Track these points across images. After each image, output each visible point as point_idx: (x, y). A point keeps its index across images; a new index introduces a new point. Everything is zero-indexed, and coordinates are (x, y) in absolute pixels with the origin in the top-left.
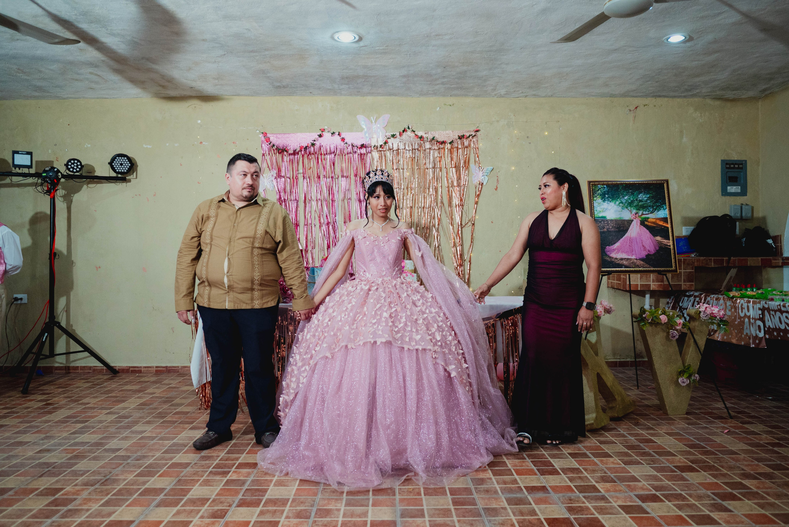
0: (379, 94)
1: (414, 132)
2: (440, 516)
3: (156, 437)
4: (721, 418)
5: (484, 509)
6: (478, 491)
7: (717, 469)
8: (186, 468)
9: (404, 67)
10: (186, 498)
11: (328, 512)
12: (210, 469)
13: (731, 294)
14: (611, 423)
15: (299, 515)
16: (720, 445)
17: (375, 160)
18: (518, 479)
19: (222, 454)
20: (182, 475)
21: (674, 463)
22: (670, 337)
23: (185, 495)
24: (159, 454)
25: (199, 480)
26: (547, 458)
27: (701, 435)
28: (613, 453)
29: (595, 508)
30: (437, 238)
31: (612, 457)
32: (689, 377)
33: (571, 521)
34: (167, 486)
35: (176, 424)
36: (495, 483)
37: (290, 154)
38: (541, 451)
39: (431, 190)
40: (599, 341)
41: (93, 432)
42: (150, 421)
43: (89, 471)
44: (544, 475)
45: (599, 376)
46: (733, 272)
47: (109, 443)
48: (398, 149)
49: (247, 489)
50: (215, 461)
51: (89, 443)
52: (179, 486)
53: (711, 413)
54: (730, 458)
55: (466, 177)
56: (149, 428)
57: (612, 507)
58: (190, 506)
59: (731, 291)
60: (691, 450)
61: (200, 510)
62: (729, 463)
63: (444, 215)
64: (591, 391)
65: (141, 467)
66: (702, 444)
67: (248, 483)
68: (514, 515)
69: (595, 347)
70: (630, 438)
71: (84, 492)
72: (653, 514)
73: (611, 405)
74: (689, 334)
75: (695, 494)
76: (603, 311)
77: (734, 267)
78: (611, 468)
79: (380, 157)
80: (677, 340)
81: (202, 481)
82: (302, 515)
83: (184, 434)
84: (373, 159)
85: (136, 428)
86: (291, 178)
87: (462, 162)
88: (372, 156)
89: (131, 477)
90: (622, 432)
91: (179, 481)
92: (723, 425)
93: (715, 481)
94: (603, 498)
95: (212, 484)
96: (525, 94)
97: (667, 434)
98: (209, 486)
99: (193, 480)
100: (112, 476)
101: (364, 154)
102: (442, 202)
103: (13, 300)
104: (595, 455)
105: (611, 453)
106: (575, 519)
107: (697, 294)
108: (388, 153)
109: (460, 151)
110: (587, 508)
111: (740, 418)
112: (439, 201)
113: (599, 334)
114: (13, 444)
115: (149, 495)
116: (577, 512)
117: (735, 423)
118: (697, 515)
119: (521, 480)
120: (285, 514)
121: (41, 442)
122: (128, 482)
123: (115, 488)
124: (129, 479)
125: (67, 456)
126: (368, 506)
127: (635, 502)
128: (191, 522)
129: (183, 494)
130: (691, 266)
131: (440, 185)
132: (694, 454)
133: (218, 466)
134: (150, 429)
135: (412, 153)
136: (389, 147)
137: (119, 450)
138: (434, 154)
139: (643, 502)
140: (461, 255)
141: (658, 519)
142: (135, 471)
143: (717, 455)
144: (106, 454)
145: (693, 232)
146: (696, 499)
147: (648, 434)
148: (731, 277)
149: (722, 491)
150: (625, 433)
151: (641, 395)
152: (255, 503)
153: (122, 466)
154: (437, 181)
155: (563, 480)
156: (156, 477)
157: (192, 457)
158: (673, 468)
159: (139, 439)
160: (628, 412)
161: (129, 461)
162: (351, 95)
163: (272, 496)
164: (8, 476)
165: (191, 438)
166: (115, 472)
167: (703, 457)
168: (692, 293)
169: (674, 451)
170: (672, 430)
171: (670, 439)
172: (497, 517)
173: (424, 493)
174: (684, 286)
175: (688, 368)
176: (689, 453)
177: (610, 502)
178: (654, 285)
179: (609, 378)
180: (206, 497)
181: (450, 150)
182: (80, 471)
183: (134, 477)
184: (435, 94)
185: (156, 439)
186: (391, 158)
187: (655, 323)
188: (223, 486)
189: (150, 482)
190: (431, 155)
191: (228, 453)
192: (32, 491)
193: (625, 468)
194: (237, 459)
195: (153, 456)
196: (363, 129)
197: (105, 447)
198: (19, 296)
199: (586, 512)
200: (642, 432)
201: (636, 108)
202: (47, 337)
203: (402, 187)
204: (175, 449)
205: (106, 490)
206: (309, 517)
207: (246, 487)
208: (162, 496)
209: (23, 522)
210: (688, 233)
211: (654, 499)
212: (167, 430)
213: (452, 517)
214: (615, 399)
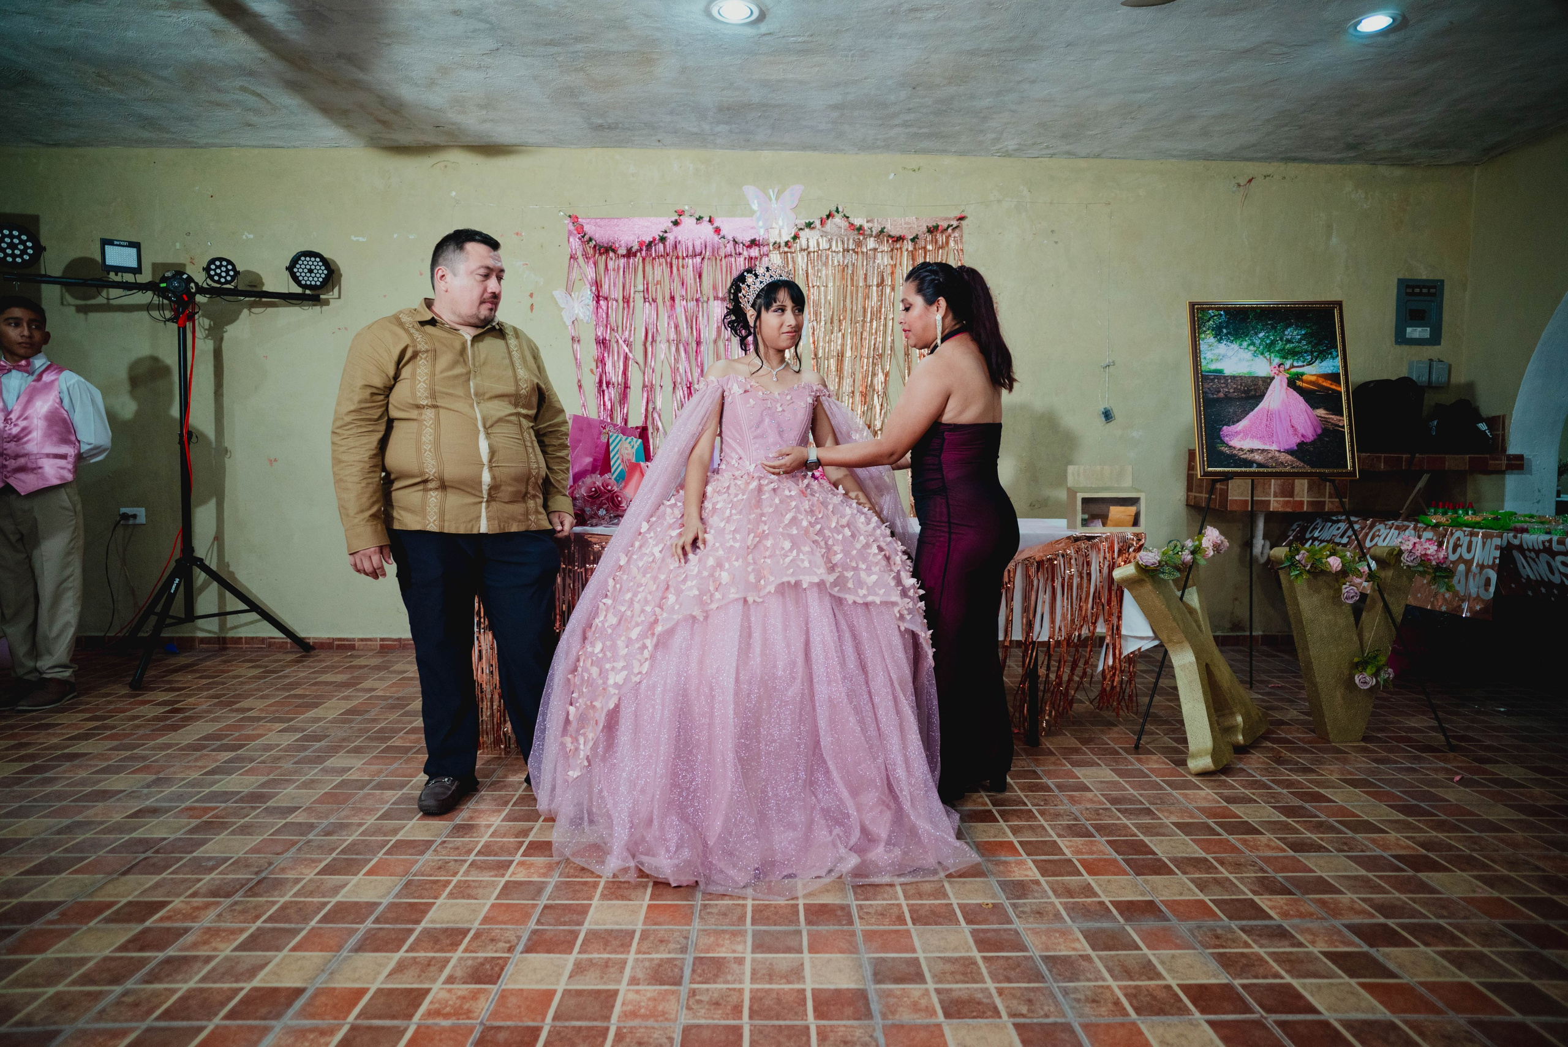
201: (1250, 181)
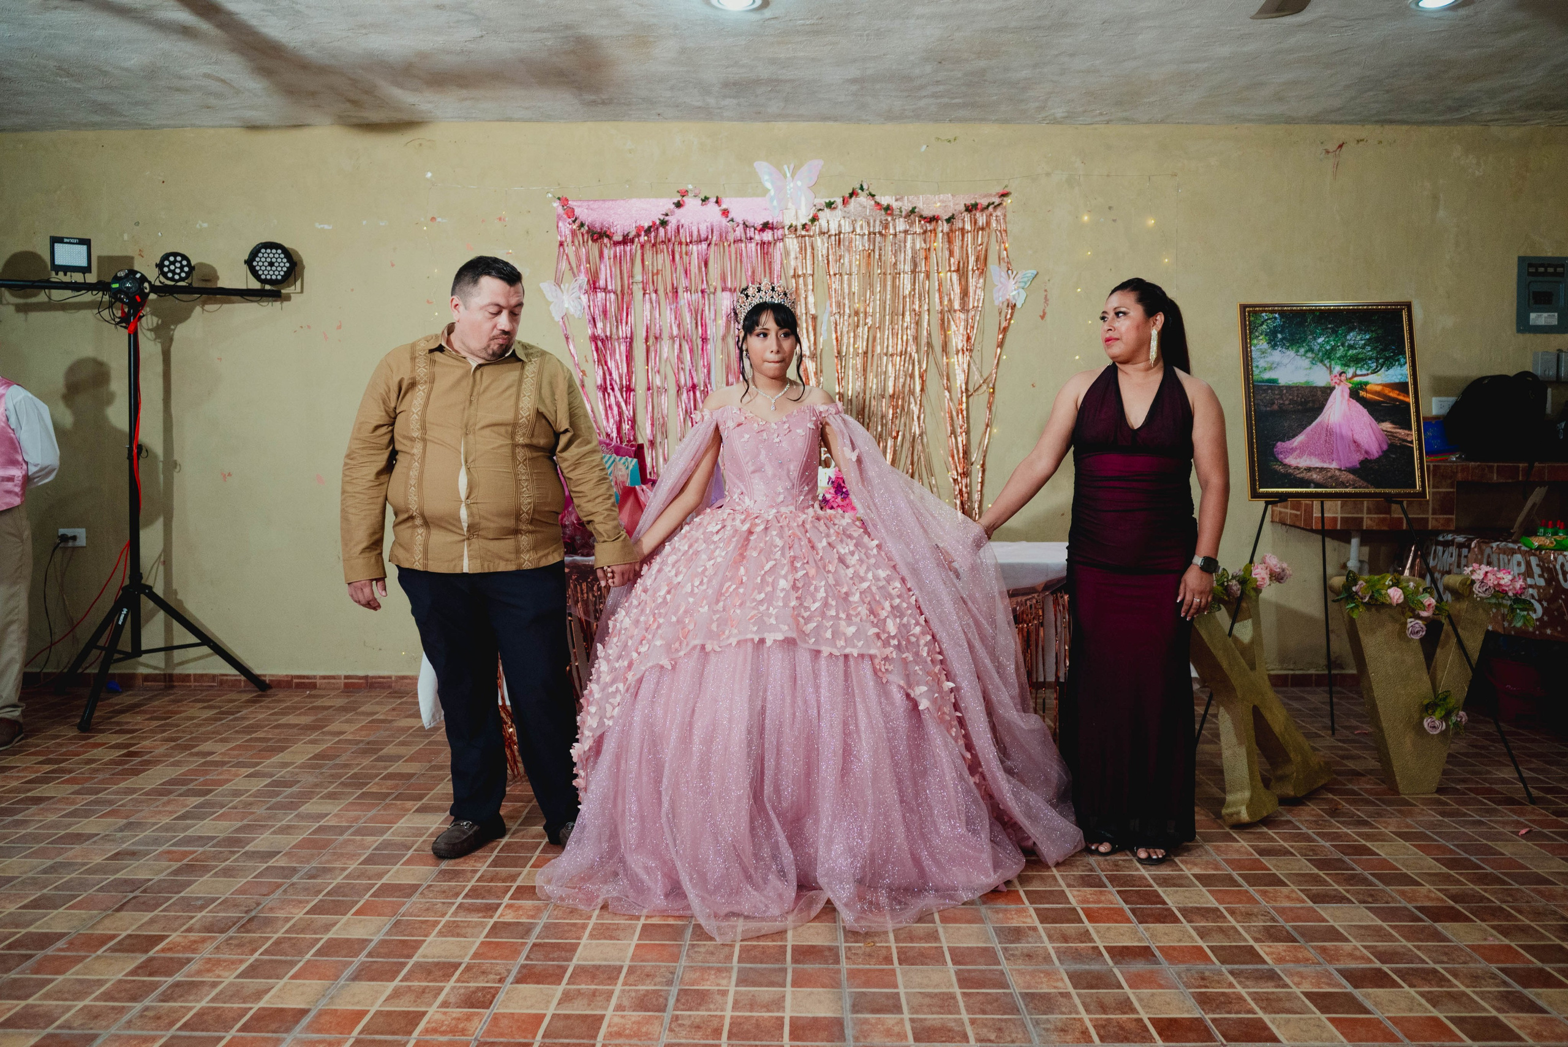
0: (800, 118)
1: (873, 196)
2: (934, 1009)
3: (349, 827)
4: (1510, 801)
5: (1025, 996)
6: (1010, 956)
7: (1509, 917)
8: (410, 895)
9: (854, 61)
10: (411, 962)
11: (701, 998)
12: (459, 900)
13: (1536, 542)
14: (1280, 808)
15: (643, 1003)
16: (1512, 863)
17: (792, 255)
18: (1092, 931)
19: (483, 867)
20: (403, 910)
21: (1416, 901)
22: (1408, 632)
23: (410, 956)
24: (355, 865)
25: (438, 922)
26: (1151, 886)
27: (1471, 839)
28: (1288, 876)
29: (1256, 997)
30: (919, 418)
31: (1286, 885)
32: (1446, 717)
33: (1206, 1026)
34: (374, 934)
35: (387, 801)
36: (1045, 938)
37: (616, 243)
38: (1137, 869)
39: (907, 318)
40: (1257, 639)
41: (221, 815)
42: (335, 793)
43: (214, 900)
44: (1147, 922)
45: (1257, 712)
46: (1537, 496)
47: (254, 839)
48: (840, 233)
49: (535, 945)
50: (469, 881)
51: (213, 838)
52: (396, 934)
53: (1489, 791)
54: (1533, 890)
55: (979, 292)
56: (333, 808)
57: (1291, 997)
58: (420, 980)
59: (1534, 533)
60: (1452, 872)
61: (441, 989)
62: (1533, 904)
63: (933, 370)
64: (1240, 744)
65: (320, 892)
66: (1472, 858)
67: (537, 931)
68: (1088, 1011)
69: (1249, 653)
70: (1323, 843)
71: (205, 945)
72: (1378, 1014)
73: (1280, 772)
74: (1447, 627)
75: (1465, 971)
76: (1267, 577)
77: (1541, 484)
78: (1284, 909)
79: (802, 249)
80: (1422, 640)
81: (444, 926)
82: (649, 1003)
83: (403, 823)
84: (787, 253)
85: (306, 808)
86: (619, 292)
87: (972, 259)
88: (785, 246)
89: (299, 914)
90: (1305, 830)
91: (397, 923)
92: (1516, 817)
93: (1506, 942)
94: (1272, 976)
95: (464, 931)
96: (1106, 118)
97: (1399, 835)
98: (458, 935)
99: (423, 922)
100: (261, 911)
101: (769, 243)
102: (929, 344)
103: (58, 541)
104: (1252, 880)
105: (1284, 875)
106: (1214, 1020)
107: (1460, 539)
108: (819, 241)
109: (969, 237)
110: (1240, 998)
111: (1550, 802)
112: (924, 340)
113: (1257, 625)
114: (62, 839)
115: (337, 954)
116: (1218, 1007)
117: (1541, 814)
118: (1471, 1017)
119: (1098, 932)
120: (614, 1001)
121: (119, 835)
122: (294, 925)
123: (269, 938)
124: (297, 917)
125: (170, 866)
126: (784, 986)
127: (1339, 985)
128: (424, 1013)
129: (405, 952)
130: (1449, 481)
131: (926, 307)
132: (1459, 882)
133: (474, 893)
134: (336, 810)
135: (869, 240)
136: (820, 228)
137: (273, 854)
138: (914, 243)
139: (1356, 987)
140: (966, 453)
141: (1389, 1024)
142: (308, 902)
143: (1505, 883)
144: (250, 864)
145: (1454, 408)
146: (1467, 981)
147: (1359, 834)
148: (1534, 505)
149: (1522, 966)
150: (1310, 832)
151: (1341, 749)
152: (551, 975)
153: (280, 891)
154: (920, 300)
155: (1184, 934)
156: (349, 915)
157: (424, 873)
158: (1414, 910)
159: (314, 832)
160: (1315, 786)
161: (295, 880)
162: (742, 119)
163: (585, 960)
164: (56, 908)
165: (419, 832)
166: (267, 902)
167: (1477, 888)
168: (1450, 537)
169: (1416, 874)
170: (1408, 826)
171: (1404, 847)
172: (1053, 1013)
173: (899, 958)
174: (1433, 521)
175: (1445, 699)
176: (1447, 879)
177: (1286, 986)
178: (1371, 519)
179: (1278, 717)
180: (452, 960)
181: (948, 234)
182: (200, 898)
183: (307, 913)
184: (918, 116)
185: (350, 831)
186: (825, 252)
187: (1377, 604)
188: (486, 937)
189: (338, 926)
190: (909, 245)
191: (494, 864)
192: (104, 940)
193: (1315, 911)
194: (513, 878)
195: (344, 869)
196: (767, 191)
197: (247, 848)
198: (69, 532)
199: (1236, 1007)
200: (1345, 830)
202: (126, 616)
203: (847, 311)
204: (385, 856)
205: (252, 941)
206: (662, 1009)
207: (532, 940)
208: (362, 957)
209: (85, 1006)
210: (1444, 411)
211: (1379, 979)
212: (370, 814)
213: (959, 1013)
214: (1288, 760)
